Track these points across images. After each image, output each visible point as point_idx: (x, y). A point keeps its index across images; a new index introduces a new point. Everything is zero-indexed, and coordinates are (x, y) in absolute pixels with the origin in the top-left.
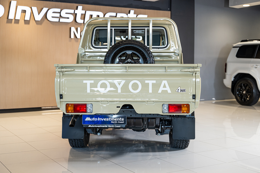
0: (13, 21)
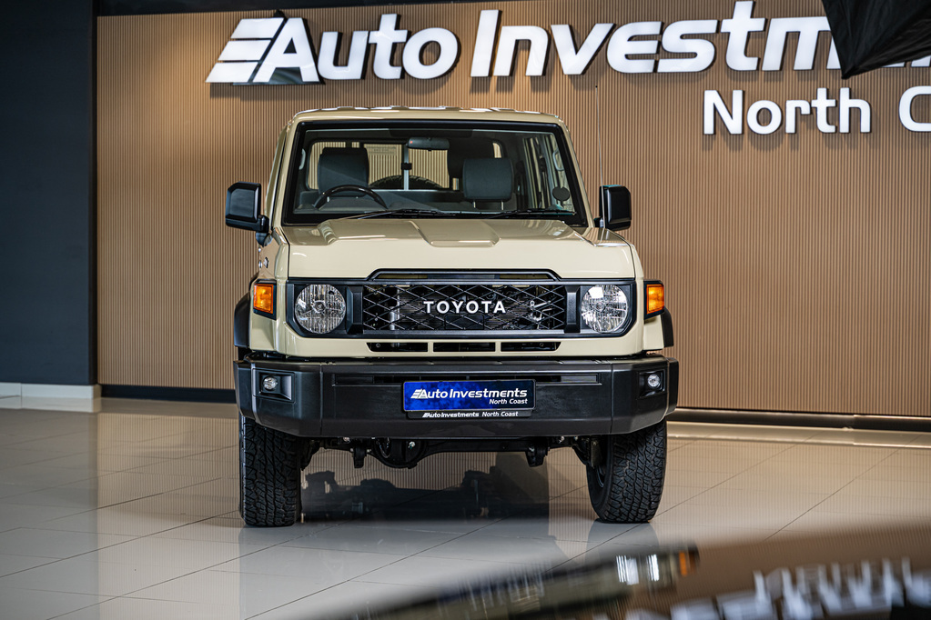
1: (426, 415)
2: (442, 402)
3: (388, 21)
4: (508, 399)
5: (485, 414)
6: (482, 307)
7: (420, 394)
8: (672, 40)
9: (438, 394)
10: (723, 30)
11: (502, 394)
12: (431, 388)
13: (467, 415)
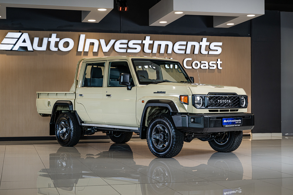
0: (83, 53)
1: (226, 126)
2: (228, 123)
3: (54, 36)
4: (238, 122)
5: (235, 126)
6: (227, 101)
7: (225, 121)
8: (131, 44)
9: (228, 121)
10: (143, 43)
11: (237, 121)
12: (226, 120)
13: (232, 126)
